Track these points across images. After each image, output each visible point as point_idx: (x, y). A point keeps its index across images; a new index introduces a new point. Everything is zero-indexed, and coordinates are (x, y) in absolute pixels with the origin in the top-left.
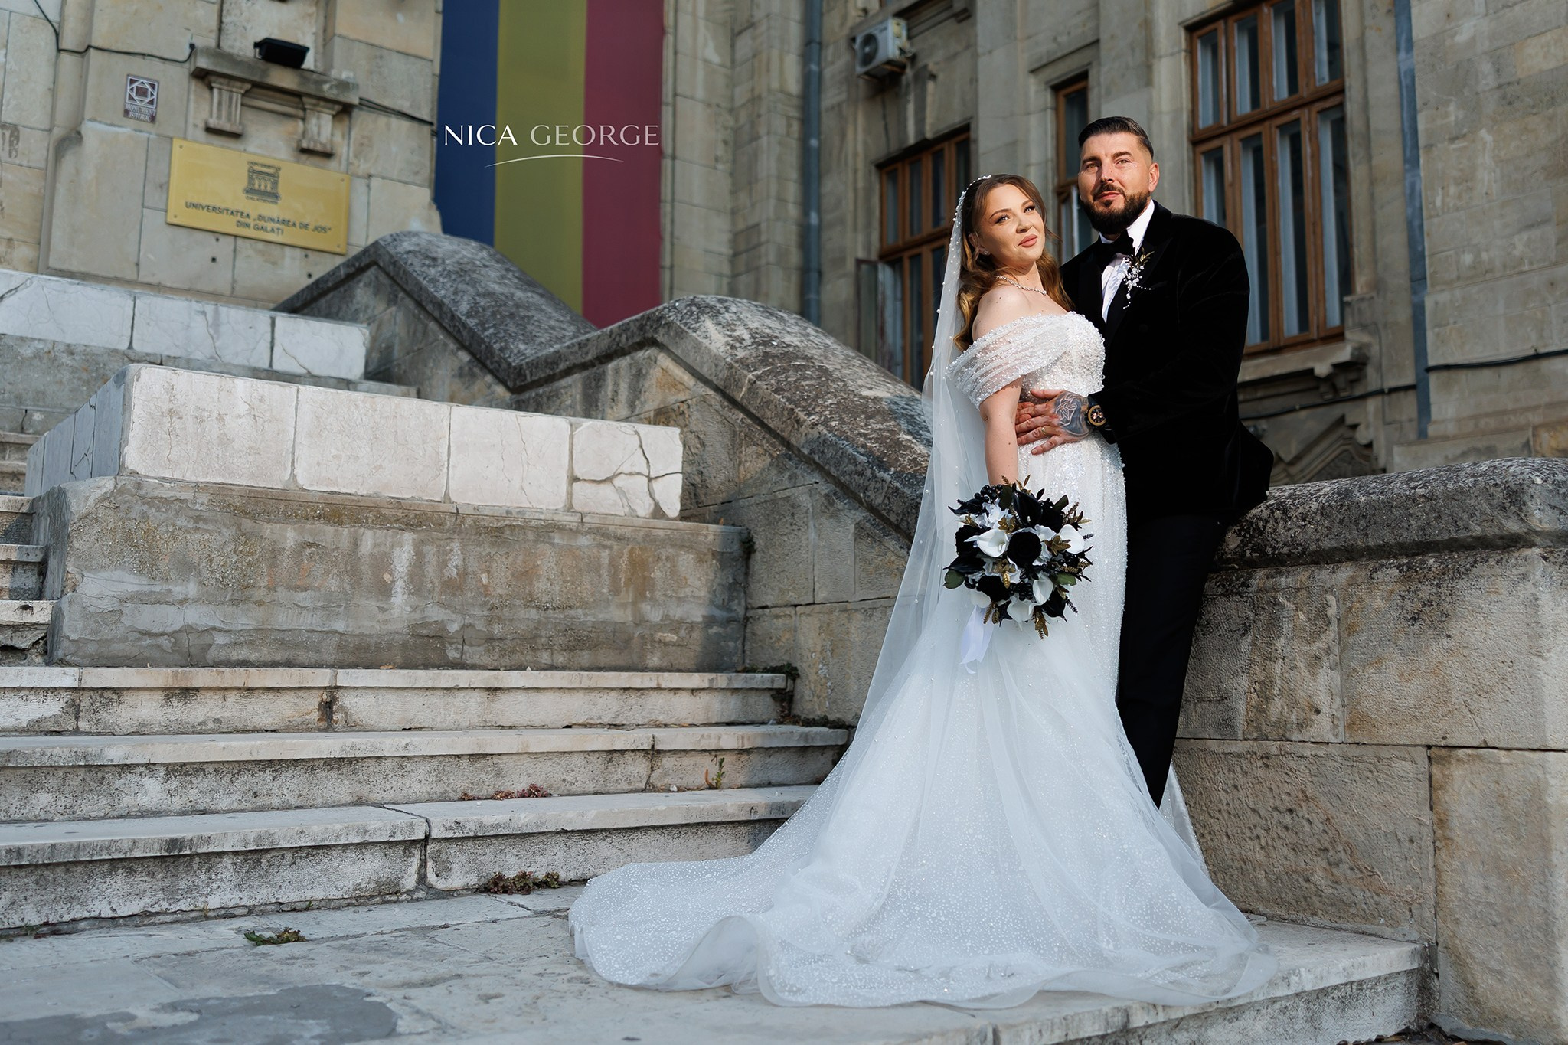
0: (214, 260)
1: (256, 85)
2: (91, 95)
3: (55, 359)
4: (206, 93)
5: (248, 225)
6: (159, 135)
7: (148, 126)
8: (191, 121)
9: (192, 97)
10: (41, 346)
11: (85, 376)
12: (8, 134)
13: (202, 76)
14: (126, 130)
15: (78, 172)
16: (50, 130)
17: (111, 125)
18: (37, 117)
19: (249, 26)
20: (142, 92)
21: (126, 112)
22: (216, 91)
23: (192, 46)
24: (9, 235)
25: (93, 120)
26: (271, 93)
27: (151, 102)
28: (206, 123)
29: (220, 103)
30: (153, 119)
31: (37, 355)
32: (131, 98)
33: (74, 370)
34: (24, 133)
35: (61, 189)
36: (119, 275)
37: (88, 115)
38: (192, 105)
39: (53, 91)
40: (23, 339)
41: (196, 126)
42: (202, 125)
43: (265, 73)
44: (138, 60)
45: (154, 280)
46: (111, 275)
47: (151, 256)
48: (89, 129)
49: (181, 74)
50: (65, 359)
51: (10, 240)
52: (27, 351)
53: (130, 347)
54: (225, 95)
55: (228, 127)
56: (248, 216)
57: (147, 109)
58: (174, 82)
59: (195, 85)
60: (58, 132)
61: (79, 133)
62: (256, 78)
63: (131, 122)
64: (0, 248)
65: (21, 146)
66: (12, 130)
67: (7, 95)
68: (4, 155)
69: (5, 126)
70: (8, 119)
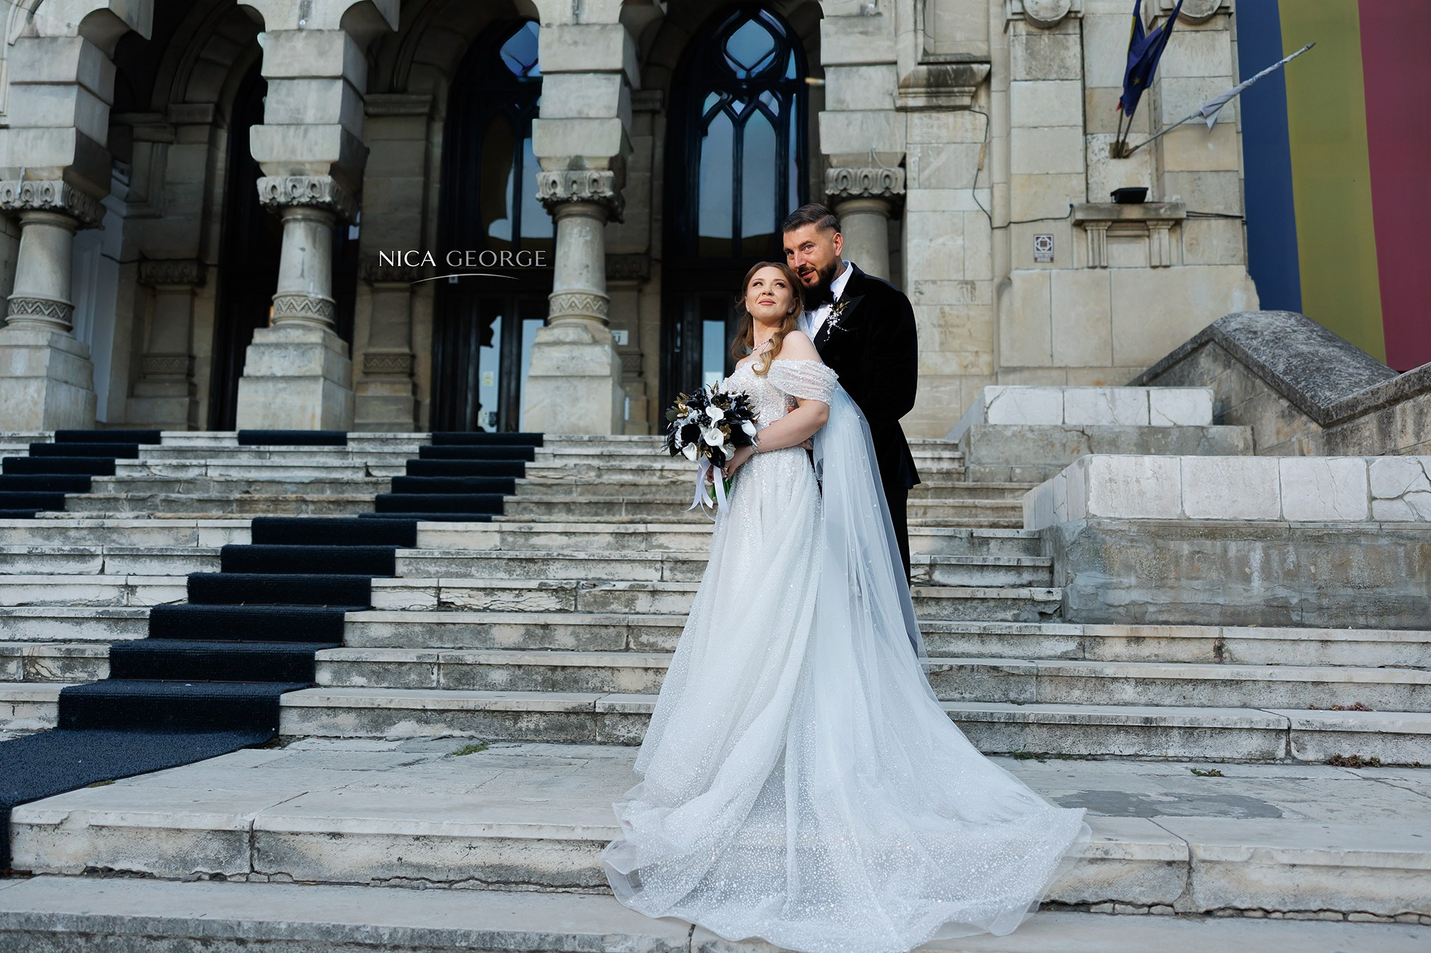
1: (1114, 221)
2: (1014, 253)
3: (1024, 436)
4: (1083, 235)
6: (1056, 269)
7: (1049, 265)
8: (1075, 255)
9: (1075, 239)
10: (1015, 429)
11: (1041, 444)
12: (969, 287)
13: (1079, 224)
14: (1037, 271)
15: (1011, 304)
16: (992, 280)
17: (1028, 269)
18: (985, 273)
19: (1105, 181)
20: (1044, 244)
21: (1036, 259)
22: (1089, 232)
23: (1071, 206)
24: (976, 349)
25: (1017, 269)
26: (1125, 224)
27: (1050, 249)
29: (1093, 239)
30: (1052, 259)
31: (1014, 435)
32: (1038, 249)
33: (1035, 441)
34: (978, 284)
35: (1003, 316)
36: (1041, 365)
37: (1014, 265)
38: (1075, 244)
39: (992, 255)
40: (1006, 426)
41: (1078, 258)
43: (1120, 212)
44: (1040, 223)
45: (1063, 365)
46: (1037, 365)
47: (1060, 349)
48: (1016, 275)
49: (1066, 226)
50: (1029, 435)
51: (977, 352)
52: (1008, 433)
53: (1064, 422)
54: (1095, 233)
57: (1048, 254)
58: (1063, 232)
59: (1076, 231)
60: (997, 280)
61: (1009, 279)
62: (1115, 217)
63: (1039, 265)
64: (971, 358)
65: (977, 293)
66: (972, 284)
67: (967, 263)
68: (969, 300)
69: (967, 283)
70: (968, 278)
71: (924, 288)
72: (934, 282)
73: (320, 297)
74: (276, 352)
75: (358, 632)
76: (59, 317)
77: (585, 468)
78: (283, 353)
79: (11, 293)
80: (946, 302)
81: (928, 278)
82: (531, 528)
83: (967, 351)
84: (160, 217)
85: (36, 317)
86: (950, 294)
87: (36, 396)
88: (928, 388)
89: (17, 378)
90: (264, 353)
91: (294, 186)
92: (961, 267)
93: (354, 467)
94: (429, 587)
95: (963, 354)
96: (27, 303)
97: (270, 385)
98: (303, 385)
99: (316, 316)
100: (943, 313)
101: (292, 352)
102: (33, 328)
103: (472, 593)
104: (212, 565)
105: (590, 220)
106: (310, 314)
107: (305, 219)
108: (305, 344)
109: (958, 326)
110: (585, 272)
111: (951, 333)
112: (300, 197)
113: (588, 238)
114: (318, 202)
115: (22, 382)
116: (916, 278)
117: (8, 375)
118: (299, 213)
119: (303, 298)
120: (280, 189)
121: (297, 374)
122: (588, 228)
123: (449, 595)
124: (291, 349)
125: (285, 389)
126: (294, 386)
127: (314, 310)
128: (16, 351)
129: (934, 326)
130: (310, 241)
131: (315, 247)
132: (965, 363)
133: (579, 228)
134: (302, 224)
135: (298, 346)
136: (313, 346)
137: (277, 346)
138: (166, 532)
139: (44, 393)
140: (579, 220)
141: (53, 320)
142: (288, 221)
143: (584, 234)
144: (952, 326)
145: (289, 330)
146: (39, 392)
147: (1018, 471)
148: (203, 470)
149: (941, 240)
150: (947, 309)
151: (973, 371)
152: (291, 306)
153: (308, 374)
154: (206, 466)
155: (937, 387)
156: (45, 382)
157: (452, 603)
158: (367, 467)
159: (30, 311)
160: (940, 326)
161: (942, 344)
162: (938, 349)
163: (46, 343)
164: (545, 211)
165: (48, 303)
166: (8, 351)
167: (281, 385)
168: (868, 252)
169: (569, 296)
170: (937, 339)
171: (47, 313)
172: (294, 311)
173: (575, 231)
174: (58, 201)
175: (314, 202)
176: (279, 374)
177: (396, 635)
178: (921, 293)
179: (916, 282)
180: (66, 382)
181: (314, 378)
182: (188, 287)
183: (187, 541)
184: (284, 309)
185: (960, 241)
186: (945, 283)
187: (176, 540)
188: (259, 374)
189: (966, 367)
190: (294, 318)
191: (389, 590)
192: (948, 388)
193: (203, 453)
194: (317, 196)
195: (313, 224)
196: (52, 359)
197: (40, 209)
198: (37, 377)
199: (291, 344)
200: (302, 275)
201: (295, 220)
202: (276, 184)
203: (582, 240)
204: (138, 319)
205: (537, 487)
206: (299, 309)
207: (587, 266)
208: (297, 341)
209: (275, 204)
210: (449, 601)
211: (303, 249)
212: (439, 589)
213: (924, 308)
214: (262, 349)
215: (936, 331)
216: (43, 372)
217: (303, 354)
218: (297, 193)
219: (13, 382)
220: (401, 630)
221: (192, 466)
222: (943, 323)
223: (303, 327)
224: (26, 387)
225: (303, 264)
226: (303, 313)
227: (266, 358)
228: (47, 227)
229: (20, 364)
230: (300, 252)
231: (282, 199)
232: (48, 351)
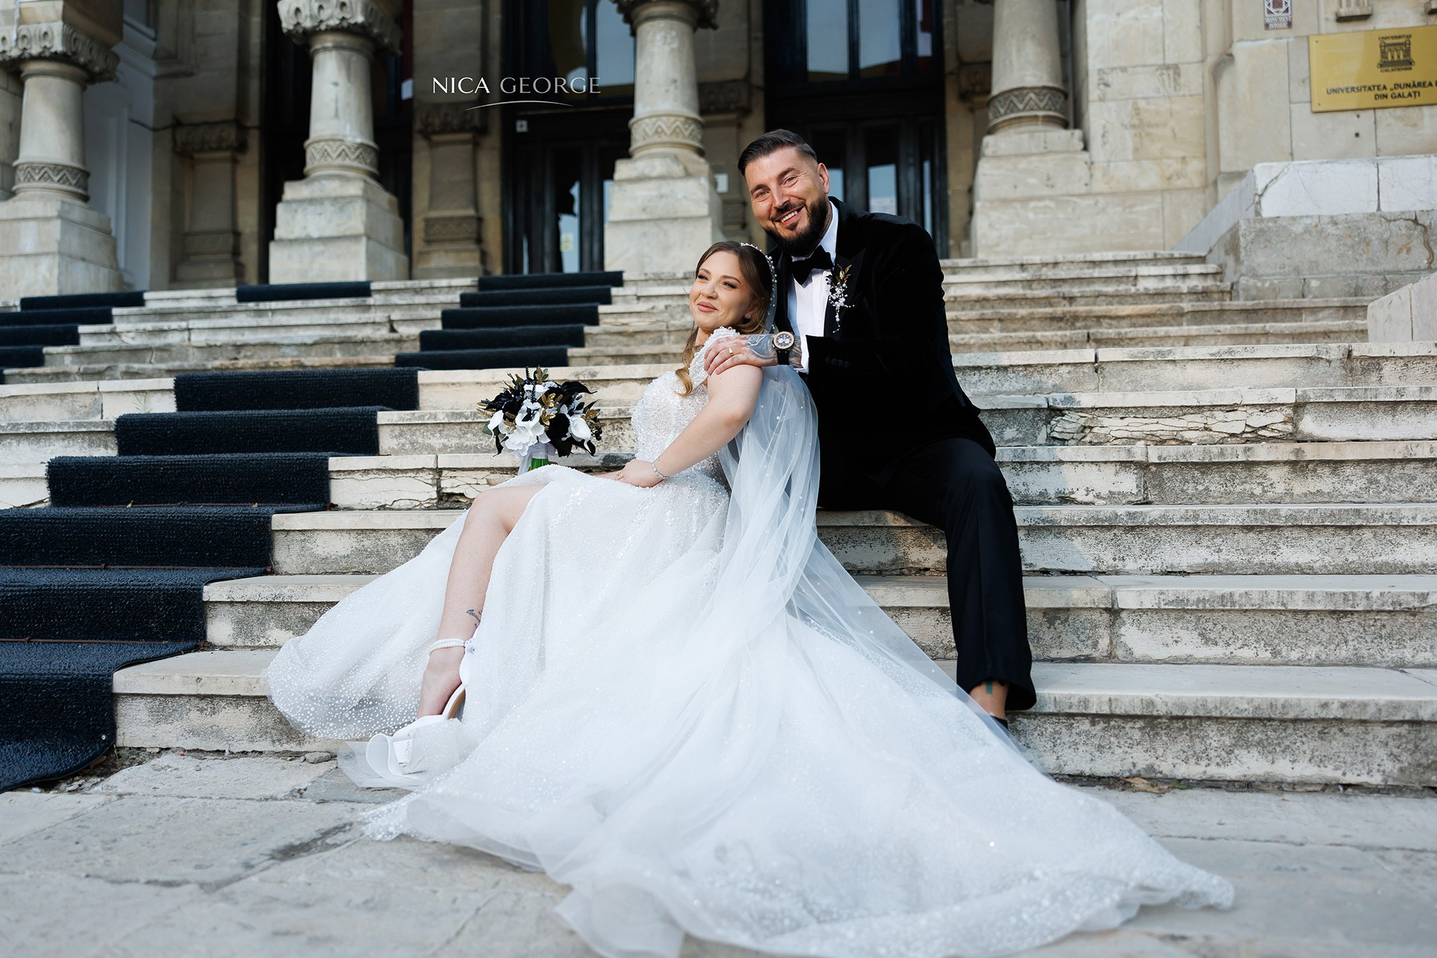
0: (1357, 135)
2: (1236, 19)
3: (1322, 231)
5: (1386, 97)
6: (1295, 38)
7: (1287, 32)
8: (1323, 16)
10: (1309, 221)
11: (1349, 242)
12: (1171, 72)
14: (1269, 41)
15: (1234, 88)
16: (1203, 61)
17: (1257, 40)
18: (1193, 53)
20: (1277, 4)
21: (1267, 26)
24: (1182, 154)
25: (1241, 40)
27: (1287, 10)
28: (1337, 14)
30: (1290, 24)
31: (1307, 231)
32: (1270, 12)
33: (1339, 238)
34: (1183, 68)
35: (1223, 106)
37: (1236, 36)
38: (1321, 1)
39: (1202, 27)
40: (1294, 219)
41: (1327, 19)
42: (1333, 17)
47: (1302, 144)
48: (1239, 49)
50: (1331, 229)
51: (1184, 158)
52: (1298, 228)
53: (1379, 209)
55: (1358, 12)
56: (1385, 87)
57: (1284, 18)
60: (1211, 60)
61: (1231, 55)
63: (1272, 33)
64: (1176, 166)
65: (1182, 80)
66: (1176, 69)
67: (1167, 42)
68: (1171, 91)
69: (1168, 67)
70: (1170, 61)
71: (1109, 78)
72: (1124, 69)
73: (359, 140)
74: (311, 209)
75: (296, 548)
76: (70, 184)
77: (679, 309)
78: (318, 209)
79: (17, 157)
80: (1140, 95)
81: (1115, 65)
82: (594, 374)
83: (1170, 158)
84: (191, 74)
85: (43, 184)
86: (1145, 84)
87: (47, 275)
88: (1119, 209)
89: (27, 256)
90: (296, 211)
91: (321, 7)
92: (1160, 47)
93: (374, 323)
94: (422, 470)
95: (1165, 161)
96: (34, 169)
97: (306, 248)
98: (343, 246)
99: (356, 164)
100: (1137, 110)
101: (329, 208)
102: (41, 197)
103: (493, 477)
104: (106, 447)
105: (676, 24)
106: (348, 162)
107: (337, 47)
108: (343, 198)
109: (1157, 125)
110: (672, 88)
111: (1148, 134)
112: (328, 19)
113: (675, 45)
114: (349, 25)
115: (31, 260)
116: (1099, 66)
117: (17, 252)
118: (329, 40)
119: (338, 143)
120: (305, 12)
121: (335, 234)
122: (674, 33)
123: (456, 482)
124: (327, 204)
125: (322, 253)
126: (334, 248)
127: (353, 157)
128: (23, 225)
129: (1125, 126)
130: (344, 73)
131: (349, 80)
132: (1168, 174)
133: (663, 34)
134: (334, 54)
135: (335, 200)
136: (350, 199)
137: (311, 201)
138: (57, 401)
139: (56, 271)
140: (661, 23)
141: (65, 187)
142: (317, 51)
143: (669, 40)
144: (1149, 125)
145: (324, 182)
146: (50, 270)
147: (1314, 284)
148: (186, 335)
149: (1132, 13)
150: (1142, 104)
151: (1179, 183)
152: (325, 154)
153: (348, 233)
154: (189, 330)
155: (1131, 206)
156: (57, 259)
157: (462, 495)
158: (391, 322)
159: (37, 178)
160: (1133, 126)
161: (1136, 150)
162: (1131, 157)
163: (55, 214)
164: (621, 17)
165: (57, 168)
166: (15, 225)
167: (318, 248)
168: (1033, 37)
169: (654, 119)
170: (1130, 144)
171: (56, 179)
172: (329, 159)
173: (659, 37)
174: (58, 46)
175: (345, 24)
176: (315, 235)
177: (359, 552)
178: (1107, 85)
179: (1100, 70)
180: (83, 259)
181: (355, 238)
182: (227, 154)
183: (88, 414)
184: (318, 157)
185: (1157, 13)
186: (1139, 69)
187: (72, 412)
188: (292, 236)
189: (1169, 179)
190: (330, 167)
191: (357, 476)
192: (1146, 208)
193: (190, 316)
194: (347, 16)
195: (347, 53)
196: (64, 232)
197: (40, 58)
198: (47, 254)
199: (328, 198)
200: (336, 115)
201: (325, 49)
202: (300, 6)
203: (667, 48)
204: (177, 194)
205: (615, 337)
206: (334, 156)
207: (675, 81)
208: (334, 194)
209: (300, 30)
210: (456, 491)
211: (336, 84)
212: (439, 471)
213: (1112, 104)
214: (294, 206)
215: (1128, 134)
216: (54, 247)
217: (341, 209)
218: (324, 15)
219: (22, 260)
220: (367, 543)
221: (170, 330)
222: (1136, 122)
223: (340, 177)
224: (36, 266)
225: (337, 102)
226: (339, 161)
227: (299, 216)
228: (50, 80)
229: (28, 239)
230: (332, 87)
231: (308, 24)
232: (58, 223)
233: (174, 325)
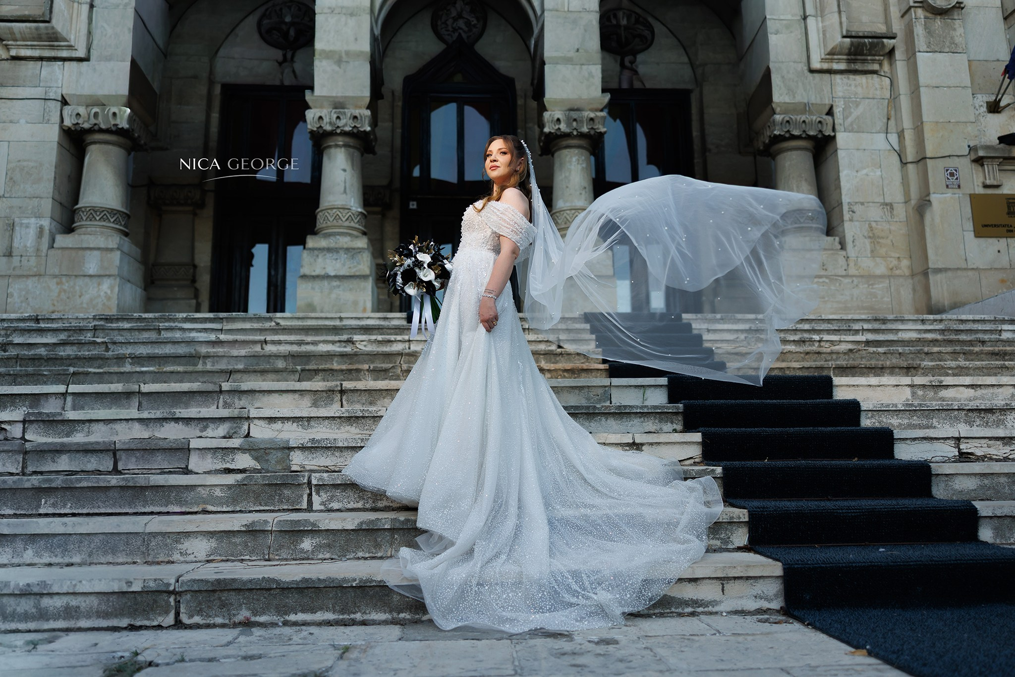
0: (999, 251)
1: (1005, 158)
2: (930, 181)
4: (980, 168)
5: (1012, 231)
6: (963, 194)
7: (957, 191)
8: (976, 184)
9: (974, 172)
12: (889, 208)
13: (979, 161)
14: (949, 195)
15: (933, 220)
16: (907, 203)
17: (942, 194)
18: (899, 197)
19: (986, 130)
20: (952, 175)
21: (947, 186)
22: (986, 166)
23: (969, 146)
24: (898, 255)
25: (934, 193)
26: (1011, 161)
27: (957, 179)
28: (983, 183)
29: (989, 172)
30: (959, 187)
32: (948, 179)
34: (895, 206)
35: (927, 230)
36: (960, 267)
37: (931, 191)
38: (975, 176)
39: (905, 184)
41: (978, 186)
42: (981, 185)
43: (1010, 151)
44: (947, 159)
45: (975, 267)
46: (956, 267)
47: (971, 255)
48: (933, 198)
49: (966, 162)
51: (899, 258)
54: (990, 167)
55: (995, 183)
56: (1011, 226)
57: (956, 182)
58: (965, 166)
59: (974, 166)
60: (913, 203)
61: (929, 201)
62: (1006, 155)
63: (950, 190)
64: (895, 262)
65: (895, 212)
66: (890, 206)
67: (885, 190)
68: (889, 218)
69: (887, 204)
70: (888, 200)
71: (855, 208)
72: (862, 204)
73: (360, 210)
74: (329, 255)
76: (121, 225)
78: (335, 256)
79: (77, 203)
80: (872, 219)
81: (857, 201)
82: (941, 382)
83: (891, 257)
84: (167, 149)
85: (104, 223)
86: (875, 213)
87: (109, 292)
88: (866, 286)
89: (91, 276)
90: (317, 256)
91: (338, 118)
92: (881, 193)
94: (948, 438)
95: (889, 259)
96: (96, 212)
97: (326, 283)
98: (354, 283)
99: (357, 226)
100: (871, 228)
101: (343, 256)
102: (102, 233)
103: (990, 442)
105: (584, 152)
106: (352, 224)
107: (345, 146)
108: (354, 249)
109: (883, 238)
110: (584, 192)
111: (878, 243)
112: (344, 126)
113: (584, 165)
114: (359, 131)
115: (95, 280)
116: (848, 200)
117: (81, 273)
118: (340, 141)
119: (348, 211)
120: (326, 120)
121: (348, 274)
122: (583, 158)
123: (969, 446)
124: (342, 253)
125: (339, 287)
126: (347, 284)
127: (356, 221)
128: (88, 252)
129: (866, 238)
130: (349, 163)
131: (353, 169)
132: (891, 266)
133: (577, 157)
134: (343, 149)
135: (348, 250)
136: (360, 250)
137: (329, 250)
139: (116, 289)
140: (576, 151)
141: (117, 226)
142: (330, 147)
143: (581, 162)
144: (878, 237)
145: (338, 237)
146: (111, 288)
149: (864, 172)
150: (874, 224)
151: (898, 272)
152: (337, 218)
153: (358, 274)
155: (872, 285)
156: (118, 280)
157: (971, 454)
159: (98, 218)
160: (870, 237)
161: (872, 251)
162: (869, 255)
163: (115, 246)
165: (113, 212)
166: (80, 252)
167: (335, 283)
168: (806, 180)
169: (573, 211)
170: (868, 247)
171: (112, 220)
172: (340, 221)
173: (574, 159)
175: (355, 131)
176: (332, 274)
178: (853, 212)
179: (849, 203)
180: (129, 281)
181: (364, 277)
182: (190, 209)
184: (331, 220)
185: (878, 173)
186: (871, 204)
188: (314, 274)
189: (892, 269)
190: (341, 227)
191: (908, 442)
192: (881, 286)
194: (358, 126)
195: (351, 150)
196: (121, 260)
197: (107, 131)
198: (109, 276)
199: (341, 249)
200: (345, 192)
201: (337, 146)
202: (323, 115)
203: (579, 167)
206: (344, 220)
207: (585, 188)
208: (345, 246)
209: (321, 132)
210: (969, 451)
211: (344, 170)
212: (958, 439)
213: (857, 223)
214: (316, 252)
215: (867, 241)
216: (115, 271)
217: (353, 257)
218: (341, 123)
219: (87, 280)
222: (871, 235)
223: (350, 235)
224: (99, 284)
225: (345, 182)
226: (347, 224)
227: (320, 260)
229: (92, 265)
230: (342, 172)
231: (328, 128)
232: (119, 253)
233: (399, 338)
